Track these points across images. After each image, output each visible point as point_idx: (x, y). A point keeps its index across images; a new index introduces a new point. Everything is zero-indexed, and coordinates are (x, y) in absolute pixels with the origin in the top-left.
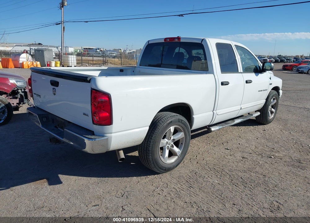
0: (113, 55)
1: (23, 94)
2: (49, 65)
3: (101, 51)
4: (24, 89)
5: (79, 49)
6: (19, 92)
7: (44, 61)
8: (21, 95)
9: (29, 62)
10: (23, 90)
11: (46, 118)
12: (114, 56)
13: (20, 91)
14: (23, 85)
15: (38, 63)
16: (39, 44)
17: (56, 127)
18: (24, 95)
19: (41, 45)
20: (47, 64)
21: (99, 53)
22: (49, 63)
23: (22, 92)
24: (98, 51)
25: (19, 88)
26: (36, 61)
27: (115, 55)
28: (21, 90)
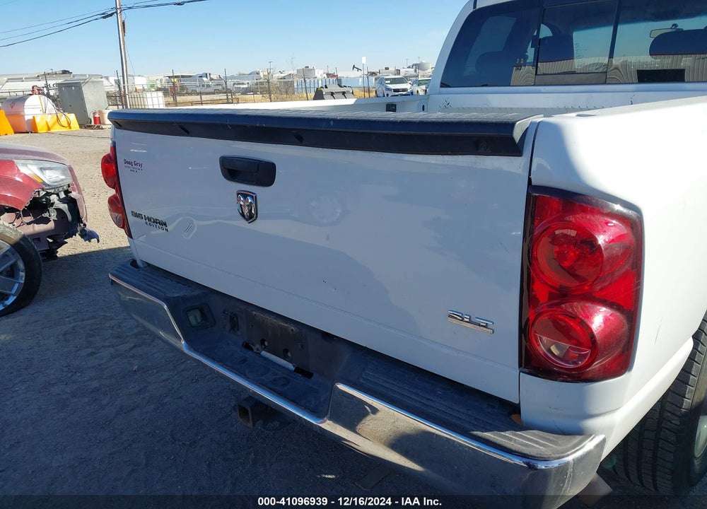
0: (242, 86)
1: (64, 207)
2: (98, 121)
3: (211, 79)
4: (67, 192)
5: (160, 78)
6: (53, 203)
7: (85, 111)
8: (59, 211)
9: (50, 116)
10: (62, 195)
11: (201, 311)
12: (243, 88)
13: (54, 198)
14: (62, 180)
15: (72, 117)
16: (65, 72)
17: (247, 346)
18: (70, 210)
19: (68, 75)
20: (95, 118)
21: (208, 86)
22: (97, 116)
23: (61, 201)
24: (205, 79)
25: (52, 191)
26: (64, 111)
27: (246, 86)
28: (58, 195)
